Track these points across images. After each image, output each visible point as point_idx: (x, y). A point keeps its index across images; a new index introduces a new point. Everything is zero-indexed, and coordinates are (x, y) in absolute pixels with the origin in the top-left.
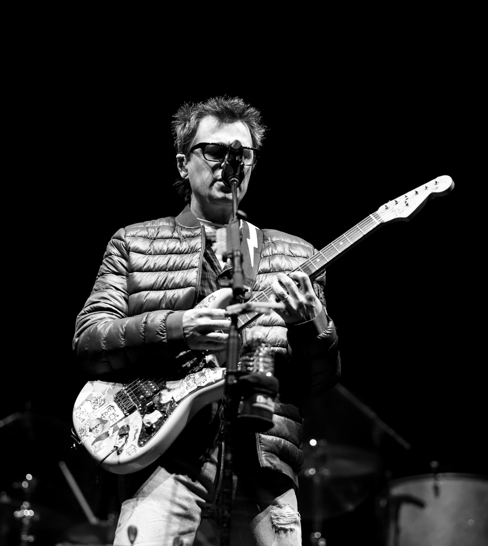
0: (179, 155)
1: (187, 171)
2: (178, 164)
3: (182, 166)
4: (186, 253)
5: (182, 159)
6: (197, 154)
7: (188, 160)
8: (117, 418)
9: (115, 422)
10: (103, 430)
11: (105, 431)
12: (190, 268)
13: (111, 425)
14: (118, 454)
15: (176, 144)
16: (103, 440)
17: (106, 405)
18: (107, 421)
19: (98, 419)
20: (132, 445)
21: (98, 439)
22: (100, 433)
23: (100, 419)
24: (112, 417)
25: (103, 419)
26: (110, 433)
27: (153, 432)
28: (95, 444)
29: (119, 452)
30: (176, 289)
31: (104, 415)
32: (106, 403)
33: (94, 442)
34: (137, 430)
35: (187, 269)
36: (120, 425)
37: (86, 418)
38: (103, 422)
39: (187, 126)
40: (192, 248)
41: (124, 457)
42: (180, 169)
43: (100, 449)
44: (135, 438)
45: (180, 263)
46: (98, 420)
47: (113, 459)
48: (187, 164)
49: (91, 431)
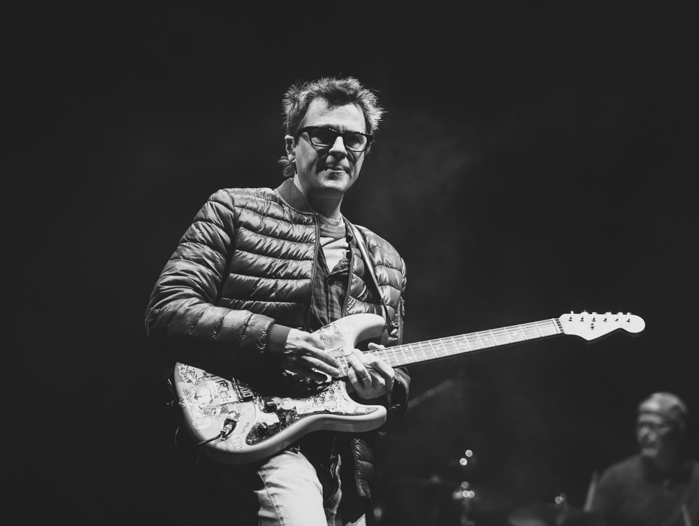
0: (287, 137)
1: (294, 154)
2: (287, 146)
3: (290, 148)
4: (300, 241)
5: (290, 141)
6: (305, 137)
7: (297, 143)
8: (228, 398)
9: (226, 402)
12: (305, 259)
15: (286, 125)
20: (239, 437)
30: (289, 279)
35: (301, 260)
39: (296, 106)
40: (306, 236)
42: (288, 151)
45: (293, 252)
48: (295, 147)
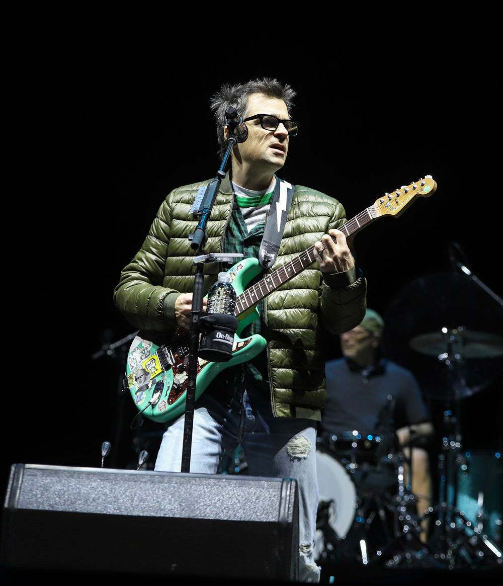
4: (217, 220)
10: (144, 382)
11: (146, 383)
13: (151, 378)
14: (153, 408)
16: (144, 391)
17: (150, 357)
18: (148, 373)
19: (143, 369)
20: (164, 401)
21: (140, 389)
22: (142, 384)
23: (144, 370)
24: (153, 370)
25: (146, 370)
26: (150, 385)
27: (180, 392)
28: (138, 394)
29: (153, 406)
31: (147, 367)
32: (150, 355)
33: (137, 392)
34: (169, 387)
36: (158, 379)
37: (135, 366)
38: (146, 373)
40: (221, 215)
41: (157, 411)
43: (140, 400)
44: (166, 395)
45: (209, 230)
46: (142, 371)
47: (148, 411)
49: (136, 380)
